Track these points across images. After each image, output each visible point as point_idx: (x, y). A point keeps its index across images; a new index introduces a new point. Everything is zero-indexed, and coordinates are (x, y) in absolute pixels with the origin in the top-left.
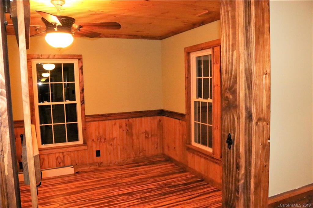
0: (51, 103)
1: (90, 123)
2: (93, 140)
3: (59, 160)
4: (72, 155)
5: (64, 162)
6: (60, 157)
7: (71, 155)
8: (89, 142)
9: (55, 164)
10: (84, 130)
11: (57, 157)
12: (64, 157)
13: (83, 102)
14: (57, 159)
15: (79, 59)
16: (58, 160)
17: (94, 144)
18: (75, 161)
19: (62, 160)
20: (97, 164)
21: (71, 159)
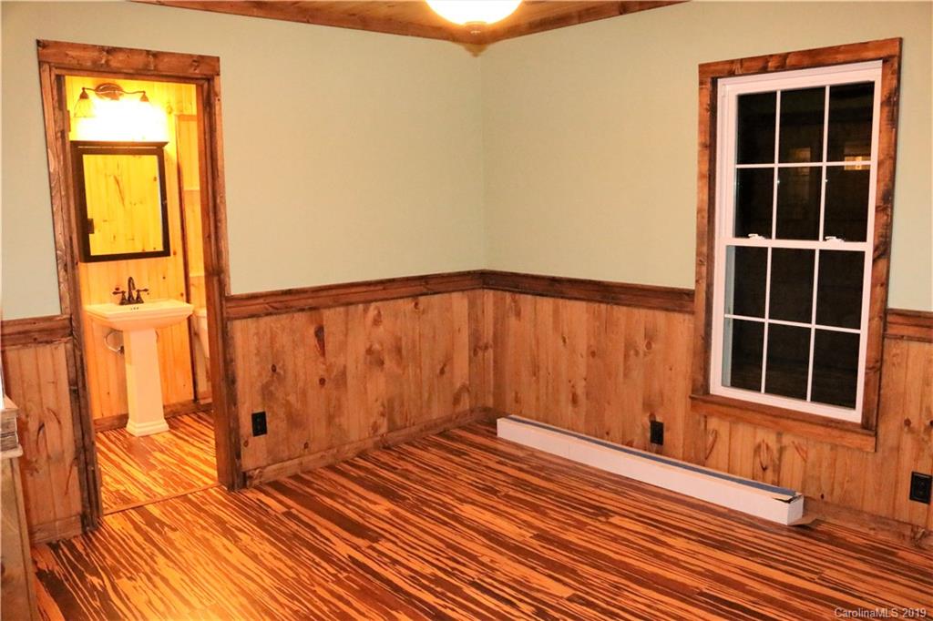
0: (773, 243)
1: (904, 344)
2: (908, 423)
3: (764, 457)
4: (812, 455)
5: (777, 470)
6: (768, 447)
7: (806, 453)
8: (890, 428)
9: (747, 467)
10: (876, 368)
11: (758, 440)
12: (781, 450)
13: (882, 248)
14: (757, 449)
15: (886, 60)
16: (760, 456)
17: (908, 442)
18: (819, 479)
19: (772, 460)
20: (908, 532)
21: (805, 467)
